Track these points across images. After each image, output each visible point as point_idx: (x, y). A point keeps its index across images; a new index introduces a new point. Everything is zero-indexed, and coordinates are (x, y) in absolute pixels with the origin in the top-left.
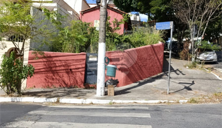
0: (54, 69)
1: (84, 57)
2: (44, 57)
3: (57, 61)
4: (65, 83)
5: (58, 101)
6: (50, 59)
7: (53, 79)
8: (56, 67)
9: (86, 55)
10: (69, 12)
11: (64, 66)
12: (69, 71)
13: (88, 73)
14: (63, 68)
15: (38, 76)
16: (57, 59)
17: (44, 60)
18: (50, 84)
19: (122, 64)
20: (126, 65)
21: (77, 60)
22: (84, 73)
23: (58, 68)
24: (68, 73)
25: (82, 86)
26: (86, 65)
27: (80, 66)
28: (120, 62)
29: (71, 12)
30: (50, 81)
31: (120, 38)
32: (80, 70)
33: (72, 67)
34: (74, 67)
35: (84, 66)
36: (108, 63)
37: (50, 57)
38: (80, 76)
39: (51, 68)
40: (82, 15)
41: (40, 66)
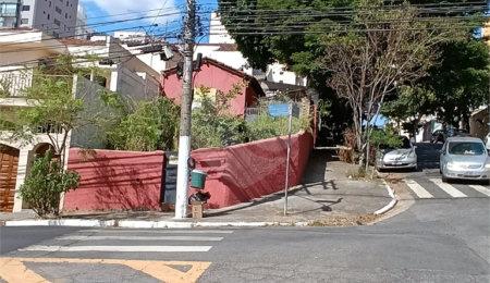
0: (111, 179)
1: (161, 159)
2: (96, 160)
3: (117, 165)
4: (130, 204)
5: (116, 225)
6: (106, 163)
7: (109, 196)
8: (116, 175)
9: (164, 155)
10: (140, 74)
11: (127, 174)
12: (137, 184)
13: (167, 186)
14: (127, 177)
15: (85, 191)
16: (117, 162)
17: (96, 164)
18: (104, 206)
19: (225, 171)
20: (229, 173)
21: (149, 165)
22: (160, 185)
23: (118, 178)
24: (134, 186)
25: (158, 207)
26: (164, 172)
27: (155, 175)
28: (222, 168)
29: (143, 75)
30: (105, 199)
31: (228, 125)
32: (154, 181)
33: (142, 176)
34: (145, 176)
35: (160, 174)
36: (194, 167)
37: (106, 159)
38: (154, 192)
39: (107, 177)
40: (166, 77)
41: (87, 174)
